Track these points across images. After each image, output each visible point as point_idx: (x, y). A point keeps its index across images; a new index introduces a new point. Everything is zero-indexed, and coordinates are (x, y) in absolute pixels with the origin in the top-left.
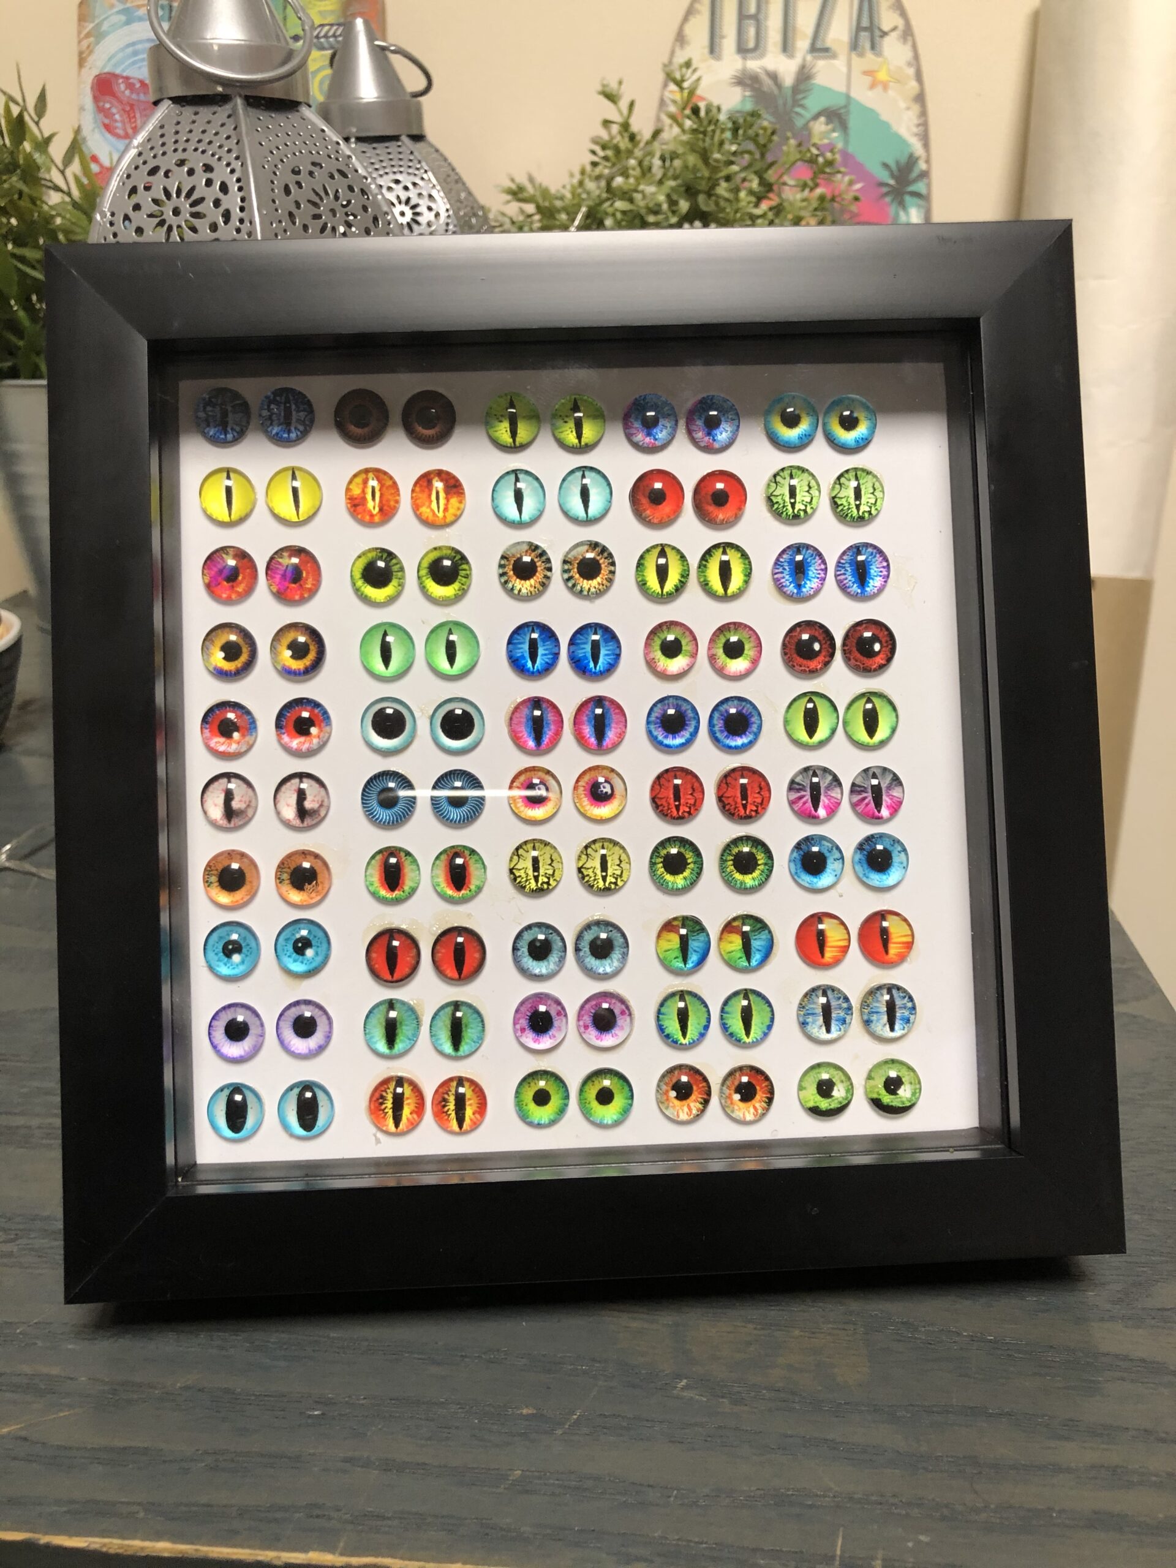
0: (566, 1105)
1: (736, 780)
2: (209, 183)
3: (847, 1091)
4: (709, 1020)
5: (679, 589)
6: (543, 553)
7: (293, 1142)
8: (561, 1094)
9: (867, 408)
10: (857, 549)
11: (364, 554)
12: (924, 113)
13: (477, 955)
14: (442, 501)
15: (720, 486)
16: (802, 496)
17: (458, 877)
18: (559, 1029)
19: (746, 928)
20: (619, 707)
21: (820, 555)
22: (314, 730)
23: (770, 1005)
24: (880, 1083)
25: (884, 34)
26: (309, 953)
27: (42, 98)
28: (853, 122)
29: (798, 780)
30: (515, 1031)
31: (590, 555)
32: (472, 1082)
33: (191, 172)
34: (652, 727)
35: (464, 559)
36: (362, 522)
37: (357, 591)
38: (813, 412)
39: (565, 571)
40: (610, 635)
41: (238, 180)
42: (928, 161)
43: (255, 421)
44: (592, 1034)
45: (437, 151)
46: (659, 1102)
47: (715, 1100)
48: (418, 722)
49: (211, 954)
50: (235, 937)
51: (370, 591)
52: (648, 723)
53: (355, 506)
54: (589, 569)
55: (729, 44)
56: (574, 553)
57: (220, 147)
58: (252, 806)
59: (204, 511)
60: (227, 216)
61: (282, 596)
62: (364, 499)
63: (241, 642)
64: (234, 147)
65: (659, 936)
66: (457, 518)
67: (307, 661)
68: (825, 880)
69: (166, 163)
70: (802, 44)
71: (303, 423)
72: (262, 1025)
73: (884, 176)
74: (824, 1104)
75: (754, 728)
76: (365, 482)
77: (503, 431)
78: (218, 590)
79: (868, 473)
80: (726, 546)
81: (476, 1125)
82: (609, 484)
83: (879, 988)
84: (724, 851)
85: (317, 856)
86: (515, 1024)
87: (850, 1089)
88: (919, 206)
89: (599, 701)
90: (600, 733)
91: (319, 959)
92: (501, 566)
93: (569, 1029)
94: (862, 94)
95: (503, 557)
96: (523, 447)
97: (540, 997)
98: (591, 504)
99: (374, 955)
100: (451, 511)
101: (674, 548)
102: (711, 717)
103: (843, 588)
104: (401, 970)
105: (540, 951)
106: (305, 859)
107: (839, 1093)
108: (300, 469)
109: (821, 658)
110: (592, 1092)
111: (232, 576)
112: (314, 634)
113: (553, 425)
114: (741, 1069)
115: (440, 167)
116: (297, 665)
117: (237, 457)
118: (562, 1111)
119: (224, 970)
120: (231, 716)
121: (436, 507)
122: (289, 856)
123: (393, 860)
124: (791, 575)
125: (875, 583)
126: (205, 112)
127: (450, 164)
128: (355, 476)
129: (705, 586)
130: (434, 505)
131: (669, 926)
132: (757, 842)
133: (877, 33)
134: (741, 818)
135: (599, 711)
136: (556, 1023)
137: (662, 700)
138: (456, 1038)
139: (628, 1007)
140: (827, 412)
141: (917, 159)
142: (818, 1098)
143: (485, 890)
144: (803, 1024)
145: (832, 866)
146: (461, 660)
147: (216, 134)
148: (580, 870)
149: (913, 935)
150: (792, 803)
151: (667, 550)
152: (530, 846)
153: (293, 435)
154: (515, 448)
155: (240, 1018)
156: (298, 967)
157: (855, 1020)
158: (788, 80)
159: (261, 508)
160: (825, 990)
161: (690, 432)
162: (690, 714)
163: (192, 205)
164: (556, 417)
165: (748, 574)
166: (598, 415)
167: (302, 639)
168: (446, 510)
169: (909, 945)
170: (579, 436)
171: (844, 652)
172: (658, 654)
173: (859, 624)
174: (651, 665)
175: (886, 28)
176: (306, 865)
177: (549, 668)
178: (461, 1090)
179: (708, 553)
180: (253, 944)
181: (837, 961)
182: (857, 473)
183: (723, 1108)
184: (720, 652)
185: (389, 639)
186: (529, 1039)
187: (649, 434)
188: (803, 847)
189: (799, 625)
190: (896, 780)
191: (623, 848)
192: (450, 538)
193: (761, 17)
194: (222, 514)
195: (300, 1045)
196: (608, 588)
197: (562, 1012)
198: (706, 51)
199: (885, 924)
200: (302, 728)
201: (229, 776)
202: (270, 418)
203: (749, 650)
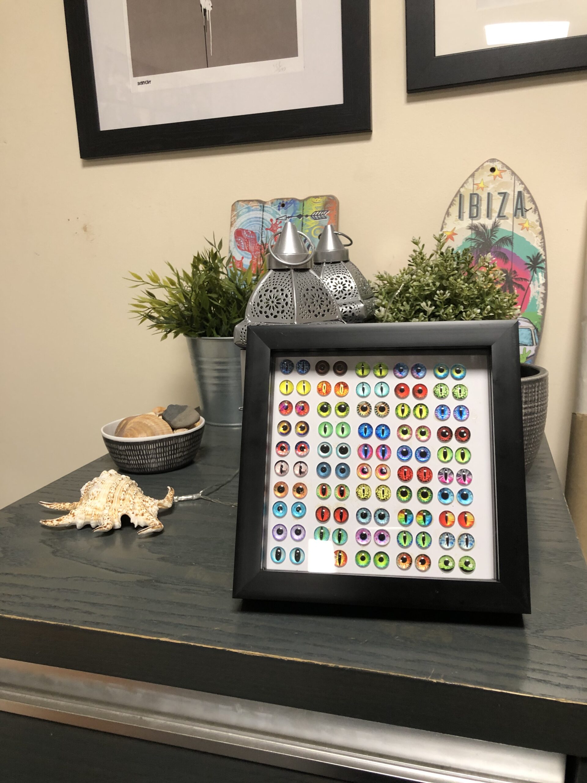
0: (370, 561)
1: (423, 470)
2: (282, 294)
3: (453, 564)
4: (412, 540)
5: (408, 415)
6: (369, 405)
7: (293, 565)
8: (368, 558)
9: (463, 368)
10: (460, 407)
11: (321, 403)
12: (543, 238)
13: (346, 516)
14: (343, 390)
15: (420, 388)
16: (443, 391)
17: (342, 493)
18: (369, 539)
19: (424, 514)
20: (389, 448)
21: (448, 408)
22: (305, 450)
23: (431, 537)
24: (463, 563)
25: (527, 210)
26: (300, 511)
27: (221, 243)
28: (514, 242)
29: (441, 471)
30: (356, 538)
31: (383, 406)
32: (344, 552)
33: (278, 291)
34: (399, 454)
35: (347, 405)
36: (321, 395)
37: (319, 413)
38: (447, 369)
39: (375, 410)
40: (387, 427)
41: (291, 294)
42: (545, 255)
43: (295, 368)
44: (378, 541)
45: (353, 264)
46: (397, 563)
47: (413, 564)
48: (333, 449)
49: (274, 510)
50: (281, 505)
51: (322, 413)
52: (397, 453)
53: (319, 391)
54: (382, 409)
55: (466, 215)
56: (378, 405)
57: (286, 284)
58: (287, 470)
59: (280, 391)
60: (287, 304)
61: (299, 414)
62: (322, 389)
63: (288, 426)
64: (290, 284)
65: (399, 514)
66: (346, 394)
67: (304, 431)
68: (447, 501)
69: (271, 288)
70: (495, 215)
71: (307, 369)
72: (287, 531)
73: (528, 261)
74: (446, 568)
75: (428, 456)
76: (322, 384)
77: (360, 372)
78: (283, 412)
79: (463, 386)
80: (421, 405)
81: (344, 565)
82: (388, 387)
83: (463, 534)
84: (419, 491)
85: (304, 485)
86: (356, 536)
87: (454, 564)
88: (542, 272)
89: (384, 446)
90: (383, 455)
91: (303, 514)
92: (358, 408)
93: (372, 538)
94: (518, 231)
95: (358, 405)
96: (365, 376)
97: (364, 530)
98: (383, 392)
99: (318, 514)
100: (345, 393)
101: (406, 405)
102: (416, 452)
103: (456, 418)
104: (325, 518)
105: (364, 516)
106: (301, 485)
107: (450, 564)
108: (306, 381)
109: (448, 437)
110: (377, 558)
111: (286, 408)
112: (306, 424)
113: (374, 371)
114: (421, 555)
115: (354, 270)
116: (301, 432)
117: (290, 377)
118: (368, 563)
119: (278, 514)
120: (284, 445)
121: (341, 392)
122: (297, 484)
123: (324, 487)
124: (440, 413)
125: (464, 417)
126: (282, 273)
127: (357, 268)
128: (320, 383)
129: (415, 415)
130: (340, 391)
131: (401, 512)
132: (428, 489)
133: (524, 210)
134: (424, 481)
135: (383, 449)
136: (368, 537)
137: (402, 447)
138: (339, 539)
139: (389, 534)
140: (452, 369)
141: (541, 255)
142: (444, 566)
143: (349, 497)
144: (440, 544)
145: (450, 497)
146: (346, 432)
147: (285, 280)
148: (376, 494)
149: (474, 519)
150: (439, 478)
151: (404, 405)
152: (362, 486)
153: (304, 372)
154: (363, 376)
155: (281, 528)
156: (297, 515)
157: (456, 543)
158: (489, 227)
159: (295, 391)
160: (447, 534)
161: (412, 373)
162: (410, 451)
163: (277, 300)
164: (375, 369)
165: (428, 412)
166: (387, 368)
167: (303, 425)
168: (343, 392)
169: (473, 522)
170: (381, 374)
171: (455, 435)
172: (401, 434)
173: (460, 428)
174: (399, 436)
175: (527, 209)
176: (301, 487)
177: (370, 436)
178: (340, 554)
179: (416, 406)
180: (286, 508)
181: (451, 526)
182: (461, 386)
183: (416, 566)
184: (419, 434)
185: (326, 426)
186: (360, 541)
187: (400, 374)
188: (442, 491)
189: (442, 427)
190: (470, 474)
191: (389, 488)
192: (344, 400)
193: (479, 205)
194: (285, 392)
195: (296, 537)
196: (387, 415)
197: (370, 534)
198: (458, 218)
199: (466, 515)
200: (302, 449)
201: (282, 461)
202: (299, 368)
203: (427, 433)
